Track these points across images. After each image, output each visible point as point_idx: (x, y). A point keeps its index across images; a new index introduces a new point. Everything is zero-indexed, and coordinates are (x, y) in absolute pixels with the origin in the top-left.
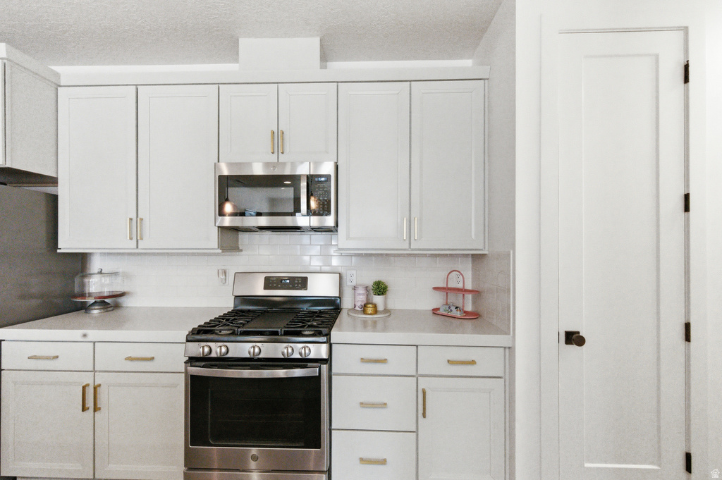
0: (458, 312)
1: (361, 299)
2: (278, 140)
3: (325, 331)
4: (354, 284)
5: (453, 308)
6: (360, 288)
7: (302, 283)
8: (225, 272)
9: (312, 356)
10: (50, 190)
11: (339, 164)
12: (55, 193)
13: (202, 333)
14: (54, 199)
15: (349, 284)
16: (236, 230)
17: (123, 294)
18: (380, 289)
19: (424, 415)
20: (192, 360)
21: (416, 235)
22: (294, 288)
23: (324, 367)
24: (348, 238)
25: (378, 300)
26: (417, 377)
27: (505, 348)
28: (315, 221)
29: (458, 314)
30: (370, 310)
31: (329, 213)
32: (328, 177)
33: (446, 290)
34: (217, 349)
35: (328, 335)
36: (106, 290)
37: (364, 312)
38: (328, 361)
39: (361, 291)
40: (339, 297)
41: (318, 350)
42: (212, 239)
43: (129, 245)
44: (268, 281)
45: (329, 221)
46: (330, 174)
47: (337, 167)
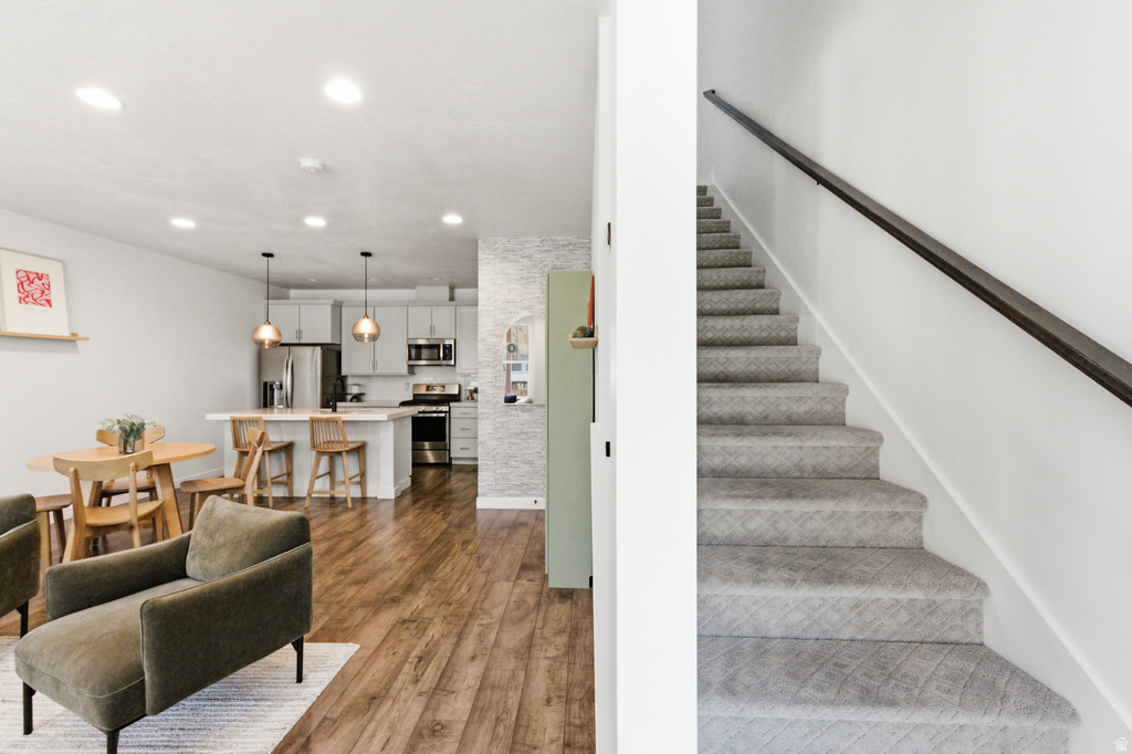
3: (448, 402)
4: (466, 389)
8: (408, 385)
12: (340, 351)
16: (414, 366)
17: (364, 394)
23: (449, 414)
24: (460, 369)
28: (446, 362)
31: (452, 359)
32: (451, 346)
36: (357, 392)
41: (448, 409)
42: (405, 370)
43: (371, 372)
44: (428, 388)
45: (452, 362)
46: (453, 343)
47: (455, 341)
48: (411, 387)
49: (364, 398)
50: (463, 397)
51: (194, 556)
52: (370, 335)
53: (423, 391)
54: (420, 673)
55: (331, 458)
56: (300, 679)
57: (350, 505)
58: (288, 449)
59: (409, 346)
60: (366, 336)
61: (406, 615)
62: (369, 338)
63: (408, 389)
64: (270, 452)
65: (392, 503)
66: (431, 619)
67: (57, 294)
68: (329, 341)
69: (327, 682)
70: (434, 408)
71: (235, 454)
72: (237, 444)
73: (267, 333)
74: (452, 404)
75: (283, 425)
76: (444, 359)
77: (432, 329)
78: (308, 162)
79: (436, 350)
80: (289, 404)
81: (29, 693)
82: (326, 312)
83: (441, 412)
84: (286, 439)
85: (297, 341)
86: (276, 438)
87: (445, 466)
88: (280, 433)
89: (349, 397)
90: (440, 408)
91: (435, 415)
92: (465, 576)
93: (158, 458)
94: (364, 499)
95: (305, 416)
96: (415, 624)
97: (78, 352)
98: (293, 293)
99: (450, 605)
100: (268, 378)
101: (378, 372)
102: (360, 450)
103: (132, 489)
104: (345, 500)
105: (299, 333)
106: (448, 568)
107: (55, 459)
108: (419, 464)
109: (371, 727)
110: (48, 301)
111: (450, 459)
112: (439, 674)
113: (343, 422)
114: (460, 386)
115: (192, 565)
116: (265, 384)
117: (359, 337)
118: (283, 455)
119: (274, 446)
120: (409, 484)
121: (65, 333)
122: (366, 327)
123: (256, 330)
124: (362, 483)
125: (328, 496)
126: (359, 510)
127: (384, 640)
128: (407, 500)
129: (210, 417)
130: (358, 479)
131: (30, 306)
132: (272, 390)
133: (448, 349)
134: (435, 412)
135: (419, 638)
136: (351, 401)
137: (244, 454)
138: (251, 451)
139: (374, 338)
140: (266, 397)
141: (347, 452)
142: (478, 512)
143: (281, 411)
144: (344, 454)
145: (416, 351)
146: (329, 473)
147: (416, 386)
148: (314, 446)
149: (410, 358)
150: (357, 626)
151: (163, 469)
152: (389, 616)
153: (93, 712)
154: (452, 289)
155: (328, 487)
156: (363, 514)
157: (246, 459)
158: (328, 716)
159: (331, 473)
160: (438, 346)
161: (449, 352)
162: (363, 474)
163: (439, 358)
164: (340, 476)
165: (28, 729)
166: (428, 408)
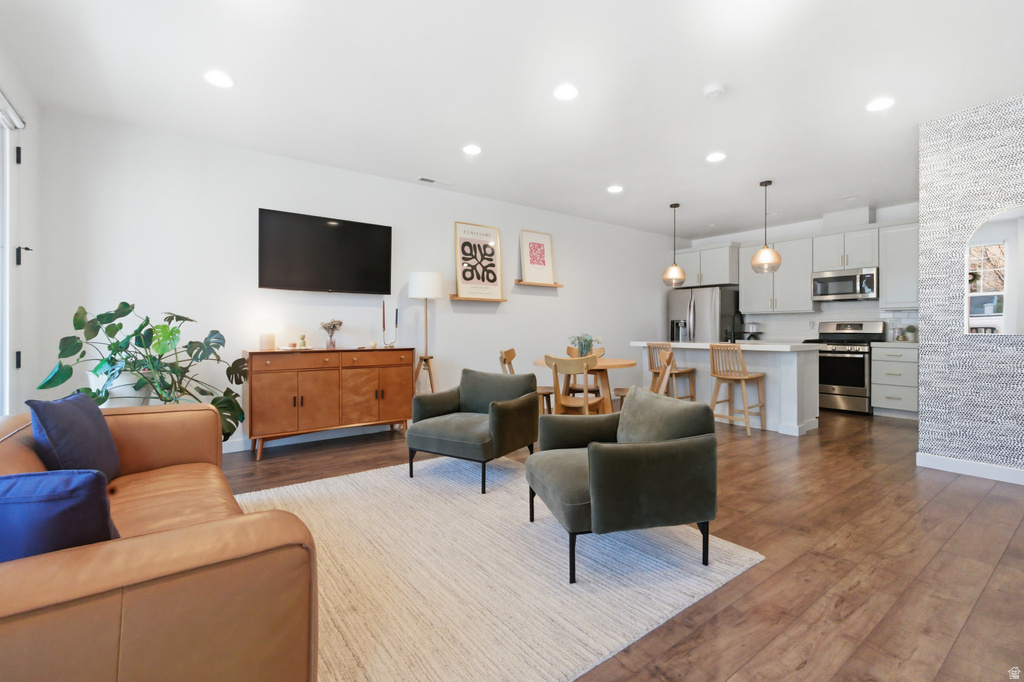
1: (897, 334)
3: (867, 342)
7: (860, 327)
8: (814, 322)
9: (862, 351)
10: (735, 289)
11: (880, 268)
15: (891, 327)
16: (820, 302)
17: (761, 333)
18: (911, 329)
23: (866, 355)
24: (886, 303)
25: (909, 335)
30: (901, 339)
31: (873, 291)
32: (872, 275)
35: (870, 343)
36: (755, 330)
38: (870, 353)
40: (883, 334)
41: (865, 348)
42: (809, 307)
43: (770, 310)
44: (839, 326)
45: (874, 295)
46: (874, 272)
47: (878, 269)
48: (817, 327)
49: (763, 336)
50: (890, 333)
51: (622, 430)
52: (769, 264)
53: (832, 329)
54: (843, 614)
55: (730, 385)
56: (705, 562)
57: (749, 433)
58: (690, 374)
59: (816, 280)
60: (766, 267)
61: (821, 547)
62: (769, 269)
63: (813, 327)
64: (677, 375)
65: (797, 440)
66: (856, 565)
67: (547, 257)
68: (727, 282)
69: (731, 577)
70: (848, 348)
71: (650, 375)
72: (652, 366)
73: (674, 274)
74: (873, 344)
75: (687, 353)
76: (862, 291)
77: (844, 259)
78: (710, 88)
79: (851, 283)
80: (691, 337)
81: (532, 494)
82: (724, 254)
83: (857, 352)
84: (689, 366)
85: (698, 284)
86: (681, 365)
87: (865, 415)
88: (685, 361)
89: (747, 336)
90: (856, 348)
91: (848, 355)
92: (903, 534)
93: (600, 365)
94: (764, 431)
95: (706, 346)
96: (834, 562)
97: (557, 295)
98: (695, 242)
99: (883, 558)
100: (675, 318)
101: (776, 310)
102: (758, 381)
103: (586, 391)
104: (744, 429)
105: (700, 276)
106: (876, 519)
107: (546, 356)
108: (827, 411)
109: (781, 640)
110: (544, 262)
111: (871, 408)
112: (871, 626)
113: (743, 351)
114: (885, 325)
115: (621, 435)
116: (673, 322)
117: (758, 269)
118: (687, 380)
119: (680, 370)
120: (817, 426)
121: (550, 282)
122: (766, 257)
123: (665, 271)
124: (762, 414)
125: (727, 422)
126: (758, 439)
127: (794, 563)
128: (814, 441)
129: (634, 344)
130: (757, 410)
131: (536, 265)
132: (678, 327)
133: (868, 281)
134: (849, 352)
135: (841, 578)
136: (748, 339)
137: (656, 374)
138: (661, 371)
139: (774, 268)
140: (673, 331)
141: (747, 381)
142: (918, 470)
143: (684, 340)
144: (743, 382)
145: (822, 285)
146: (728, 401)
147: (822, 324)
148: (714, 372)
149: (815, 294)
150: (761, 539)
151: (602, 373)
152: (799, 543)
153: (562, 514)
154: (873, 211)
155: (727, 414)
156: (763, 443)
157: (658, 379)
158: (735, 606)
159: (730, 401)
160: (853, 278)
161: (869, 283)
162: (763, 406)
163: (855, 292)
164: (739, 405)
165: (532, 519)
166: (839, 348)
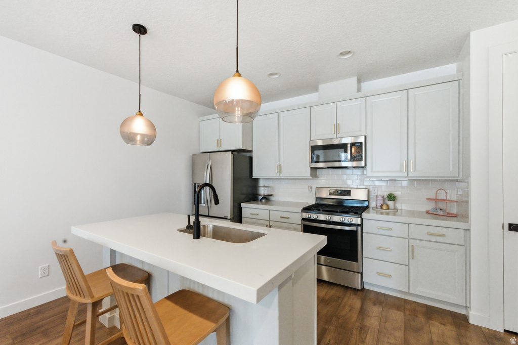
0: (442, 212)
1: (380, 202)
2: (336, 128)
3: (359, 212)
4: (376, 194)
5: (438, 210)
6: (380, 197)
7: (348, 193)
8: (311, 187)
9: (353, 222)
10: (249, 154)
11: (367, 136)
12: (251, 156)
13: (307, 209)
14: (251, 158)
15: (373, 194)
16: (316, 168)
17: (271, 195)
18: (392, 197)
19: (413, 258)
20: (303, 219)
21: (411, 169)
22: (344, 195)
23: (359, 228)
24: (372, 171)
25: (391, 203)
26: (408, 238)
27: (466, 230)
28: (355, 164)
29: (441, 213)
30: (384, 208)
31: (361, 160)
32: (361, 143)
33: (436, 200)
34: (313, 216)
35: (361, 214)
36: (266, 193)
37: (381, 208)
38: (361, 225)
39: (380, 198)
40: (368, 201)
41: (356, 220)
42: (308, 173)
43: (277, 175)
45: (363, 163)
46: (362, 140)
47: (366, 137)
48: (314, 191)
49: (272, 199)
50: (373, 204)
53: (327, 195)
59: (312, 148)
63: (311, 191)
68: (240, 147)
73: (139, 128)
74: (363, 216)
76: (352, 159)
79: (342, 151)
83: (350, 224)
85: (218, 150)
87: (357, 291)
89: (260, 198)
91: (339, 227)
101: (282, 176)
111: (363, 283)
116: (195, 185)
136: (261, 201)
147: (318, 189)
149: (312, 161)
160: (344, 146)
161: (358, 151)
163: (346, 159)
